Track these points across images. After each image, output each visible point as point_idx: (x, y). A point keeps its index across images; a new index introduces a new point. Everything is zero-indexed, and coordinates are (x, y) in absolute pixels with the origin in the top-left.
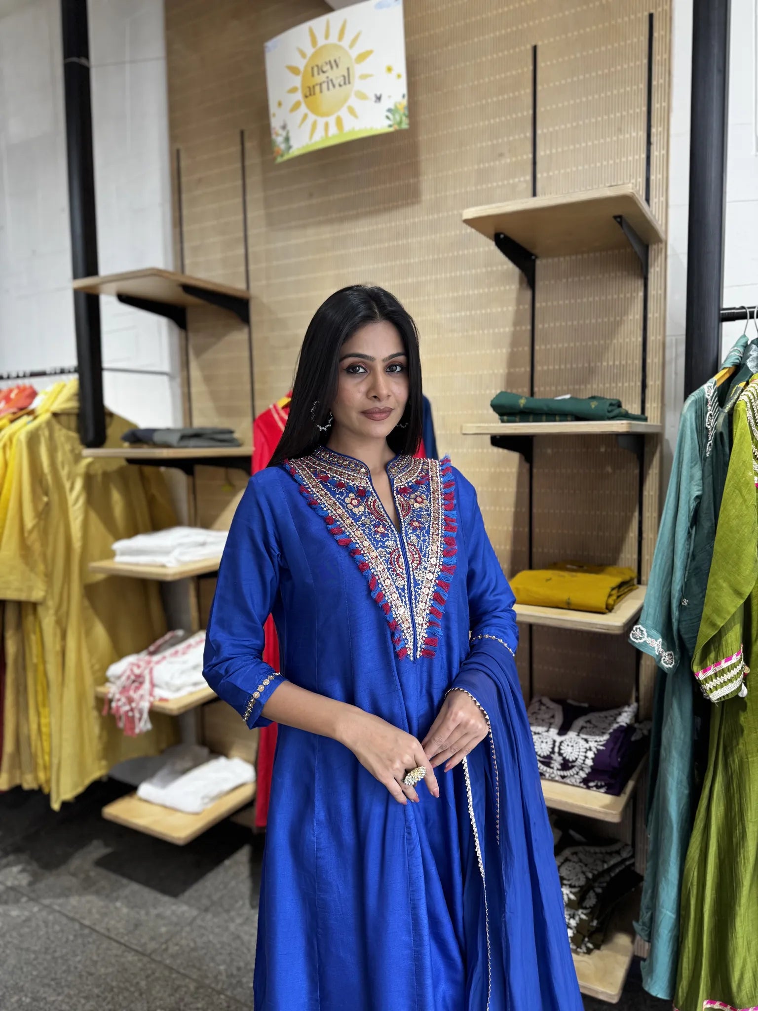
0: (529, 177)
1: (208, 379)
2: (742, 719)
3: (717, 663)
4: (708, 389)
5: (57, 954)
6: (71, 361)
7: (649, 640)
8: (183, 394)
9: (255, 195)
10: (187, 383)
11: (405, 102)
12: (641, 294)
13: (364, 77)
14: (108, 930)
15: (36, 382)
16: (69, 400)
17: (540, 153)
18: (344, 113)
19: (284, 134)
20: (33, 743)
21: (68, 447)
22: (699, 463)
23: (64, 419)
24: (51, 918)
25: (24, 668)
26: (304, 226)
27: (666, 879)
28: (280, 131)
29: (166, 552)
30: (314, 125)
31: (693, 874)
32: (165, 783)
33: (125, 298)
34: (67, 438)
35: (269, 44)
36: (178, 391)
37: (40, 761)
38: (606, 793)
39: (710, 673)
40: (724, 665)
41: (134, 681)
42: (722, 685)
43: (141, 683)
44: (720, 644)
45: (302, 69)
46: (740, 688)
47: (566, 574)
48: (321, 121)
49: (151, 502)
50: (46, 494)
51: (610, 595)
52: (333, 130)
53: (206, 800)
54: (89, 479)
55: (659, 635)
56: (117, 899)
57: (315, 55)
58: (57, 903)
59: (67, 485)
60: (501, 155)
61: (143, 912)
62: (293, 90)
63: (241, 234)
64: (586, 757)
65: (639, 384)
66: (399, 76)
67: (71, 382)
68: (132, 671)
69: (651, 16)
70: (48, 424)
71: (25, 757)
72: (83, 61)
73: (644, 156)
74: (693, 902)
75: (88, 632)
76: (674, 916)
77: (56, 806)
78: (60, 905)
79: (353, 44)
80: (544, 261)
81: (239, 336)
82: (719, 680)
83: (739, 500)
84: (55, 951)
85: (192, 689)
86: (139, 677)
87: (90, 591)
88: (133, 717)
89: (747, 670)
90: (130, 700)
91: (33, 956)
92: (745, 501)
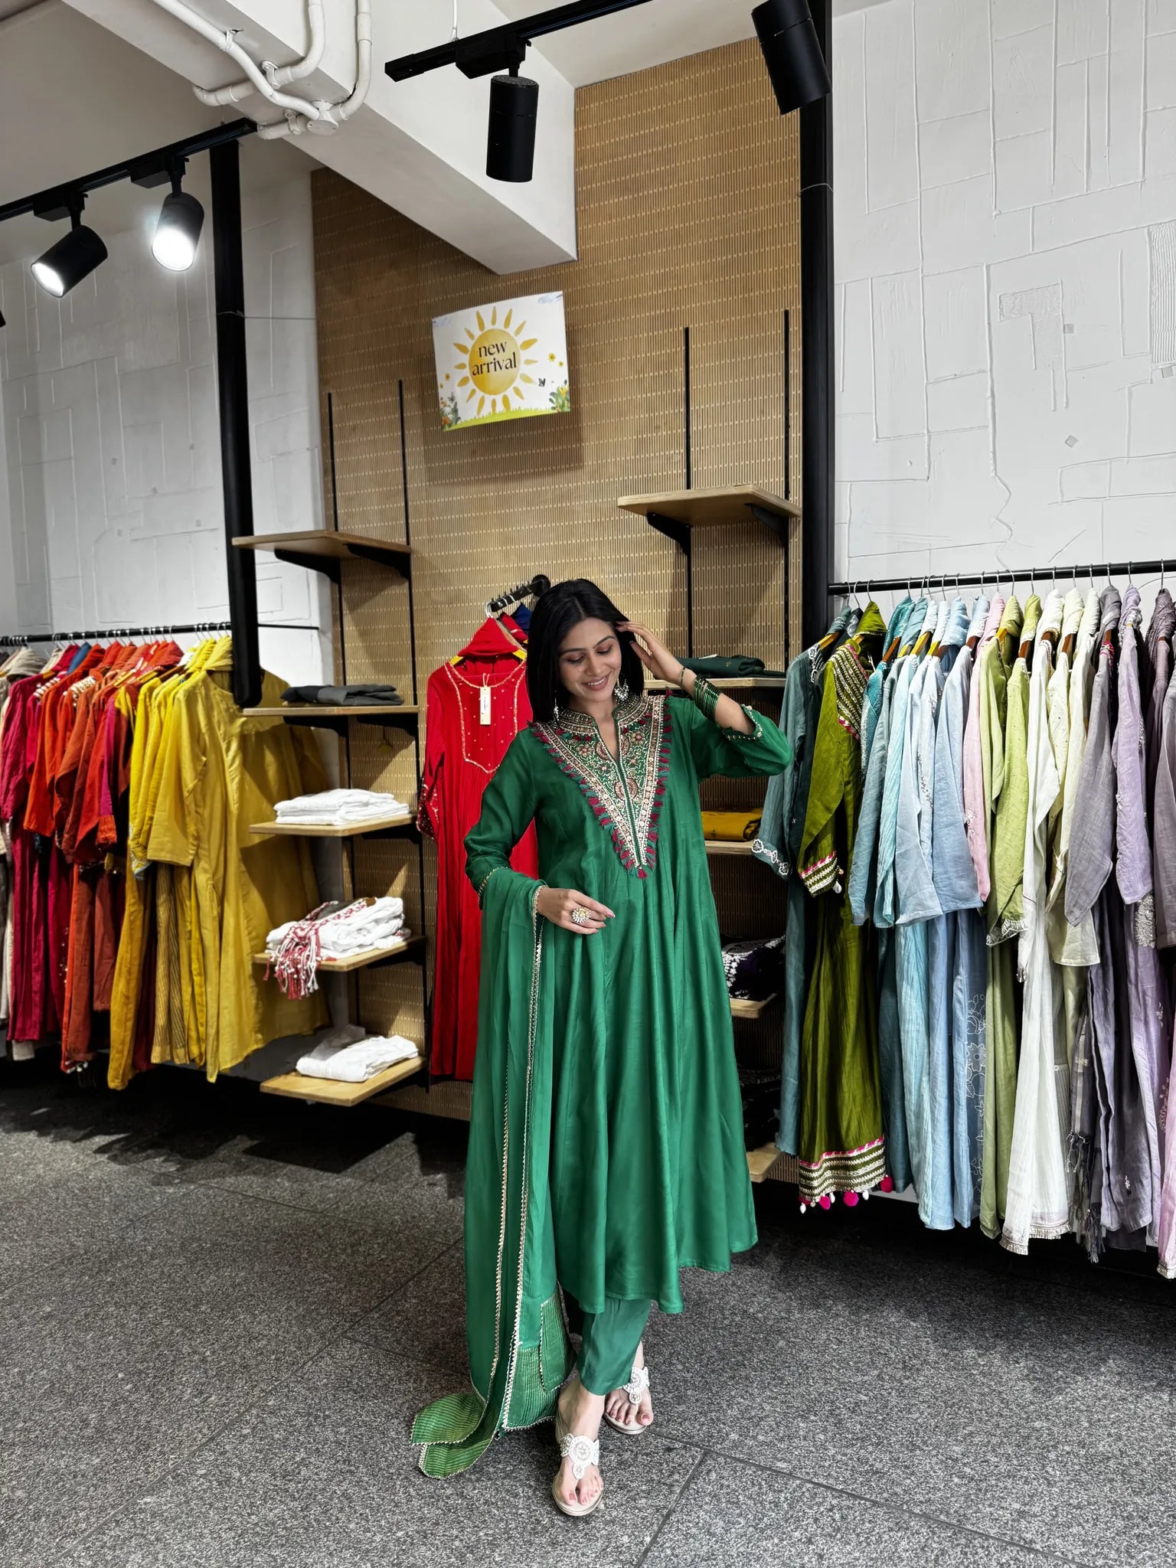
0: (683, 451)
1: (363, 634)
2: (842, 913)
3: (815, 864)
4: (812, 652)
5: (227, 1215)
6: (225, 617)
7: (766, 851)
8: (335, 649)
9: (415, 449)
10: (340, 638)
11: (567, 387)
12: (783, 562)
13: (528, 362)
14: (274, 1198)
15: (180, 639)
16: (222, 657)
17: (693, 428)
18: (510, 392)
19: (452, 405)
20: (186, 1016)
21: (223, 706)
22: (803, 710)
23: (217, 676)
24: (211, 1192)
25: (177, 936)
26: (468, 483)
27: (789, 1051)
28: (448, 403)
29: (333, 811)
30: (482, 401)
31: (809, 1043)
32: (325, 1056)
33: (282, 554)
34: (222, 697)
35: (438, 321)
36: (329, 647)
37: (193, 1034)
38: (748, 999)
39: (810, 872)
40: (820, 865)
41: (297, 944)
42: (818, 881)
43: (305, 946)
44: (816, 849)
45: (470, 348)
46: (833, 883)
47: (715, 813)
48: (489, 399)
49: (302, 762)
50: (204, 754)
51: (748, 827)
52: (500, 407)
53: (371, 1070)
54: (243, 739)
55: (774, 848)
56: (277, 1176)
57: (481, 337)
58: (213, 1182)
59: (224, 746)
60: (658, 427)
61: (307, 1185)
62: (462, 366)
63: (401, 487)
64: (731, 967)
65: (783, 643)
66: (561, 364)
67: (224, 638)
68: (295, 933)
69: (787, 313)
70: (204, 681)
71: (177, 1031)
72: (239, 313)
73: (783, 437)
74: (809, 1066)
75: (246, 896)
76: (796, 1083)
77: (212, 1079)
78: (217, 1183)
79: (518, 331)
80: (698, 529)
81: (400, 590)
82: (817, 877)
83: (828, 738)
84: (223, 1214)
85: (358, 950)
86: (304, 938)
87: (246, 854)
88: (298, 980)
89: (841, 872)
90: (295, 963)
91: (201, 1218)
92: (832, 738)
